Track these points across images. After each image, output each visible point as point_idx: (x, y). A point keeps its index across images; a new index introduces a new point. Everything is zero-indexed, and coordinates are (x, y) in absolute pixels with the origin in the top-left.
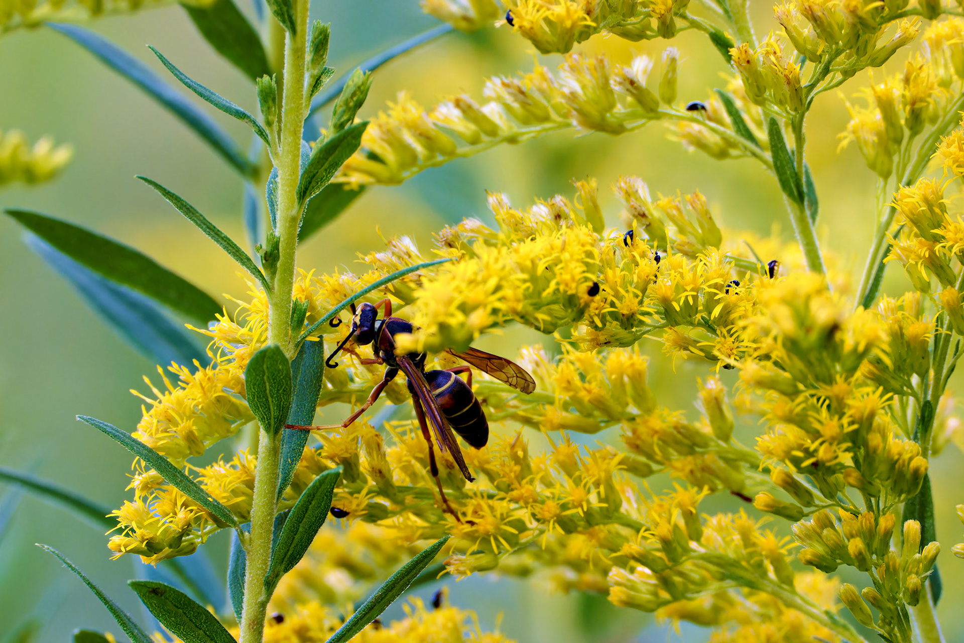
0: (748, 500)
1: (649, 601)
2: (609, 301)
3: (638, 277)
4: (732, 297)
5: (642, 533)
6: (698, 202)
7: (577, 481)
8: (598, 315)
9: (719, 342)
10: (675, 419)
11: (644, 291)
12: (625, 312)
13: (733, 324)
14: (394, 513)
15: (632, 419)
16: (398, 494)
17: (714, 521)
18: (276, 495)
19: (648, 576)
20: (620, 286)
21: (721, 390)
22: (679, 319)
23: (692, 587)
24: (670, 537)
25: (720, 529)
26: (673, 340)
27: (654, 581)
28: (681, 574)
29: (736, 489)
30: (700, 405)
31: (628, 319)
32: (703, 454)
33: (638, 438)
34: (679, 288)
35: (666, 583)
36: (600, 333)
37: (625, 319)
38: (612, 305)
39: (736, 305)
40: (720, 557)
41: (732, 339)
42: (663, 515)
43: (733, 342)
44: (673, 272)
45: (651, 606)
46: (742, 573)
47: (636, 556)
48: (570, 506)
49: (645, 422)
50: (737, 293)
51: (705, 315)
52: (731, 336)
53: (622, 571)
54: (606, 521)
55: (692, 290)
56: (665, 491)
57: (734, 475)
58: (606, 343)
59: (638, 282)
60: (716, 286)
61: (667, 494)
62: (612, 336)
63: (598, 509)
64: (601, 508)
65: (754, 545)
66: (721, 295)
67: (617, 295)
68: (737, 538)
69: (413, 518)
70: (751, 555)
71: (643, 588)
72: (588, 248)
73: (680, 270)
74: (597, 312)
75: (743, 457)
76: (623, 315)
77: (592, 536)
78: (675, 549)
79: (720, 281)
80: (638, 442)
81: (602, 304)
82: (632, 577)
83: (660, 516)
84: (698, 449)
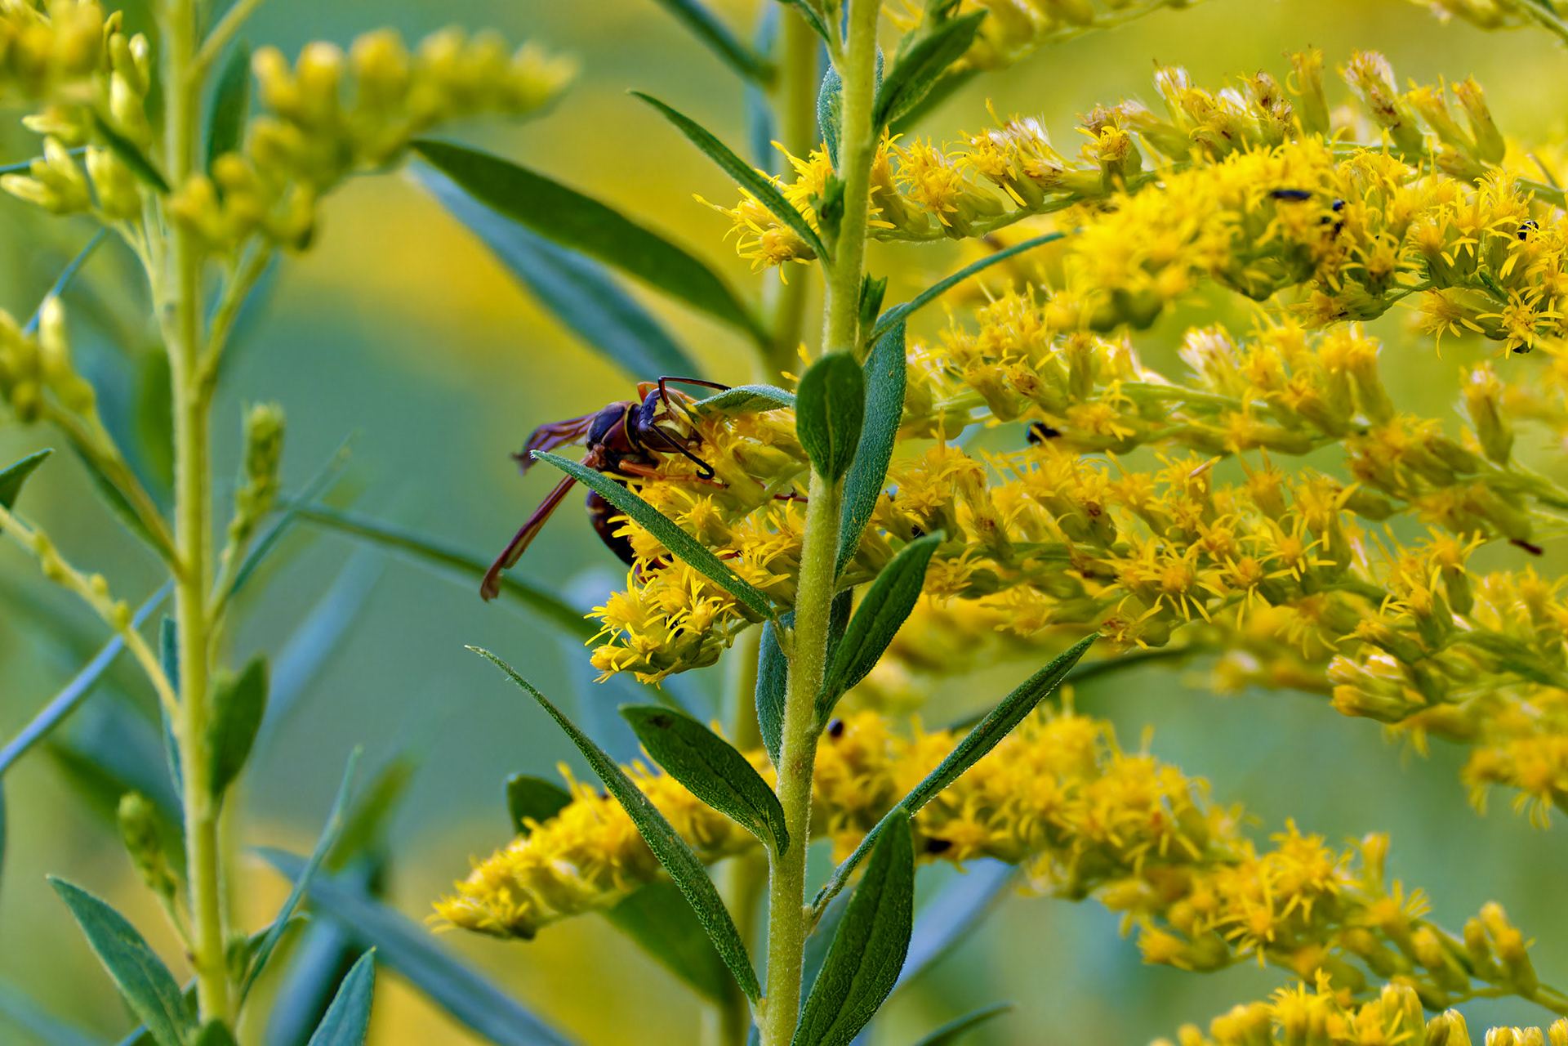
0: (1536, 551)
1: (1392, 707)
2: (1350, 252)
3: (1396, 215)
4: (1530, 246)
5: (1385, 604)
6: (1471, 95)
7: (1287, 526)
8: (1333, 273)
9: (1508, 313)
10: (1426, 431)
11: (1401, 236)
12: (1376, 269)
13: (1528, 285)
14: (1008, 585)
15: (1363, 433)
16: (1016, 555)
17: (1486, 583)
18: (834, 572)
19: (1389, 669)
20: (1367, 229)
21: (1496, 386)
22: (1448, 278)
23: (1453, 683)
24: (1430, 608)
25: (1498, 596)
26: (1438, 309)
27: (1399, 676)
28: (1440, 665)
29: (1518, 536)
30: (1462, 410)
31: (1379, 280)
32: (1468, 483)
33: (1373, 461)
34: (1453, 232)
35: (1418, 679)
36: (1332, 300)
37: (1374, 280)
38: (1355, 257)
39: (1536, 257)
40: (1496, 638)
41: (1529, 308)
42: (1418, 576)
43: (1530, 312)
44: (1442, 207)
45: (1397, 714)
46: (1530, 662)
47: (1377, 637)
48: (1278, 564)
49: (1382, 436)
50: (1536, 239)
51: (1487, 271)
52: (1527, 303)
53: (1349, 661)
54: (1328, 586)
55: (1472, 235)
56: (1418, 539)
57: (1515, 515)
58: (1340, 315)
59: (1394, 224)
60: (1505, 228)
61: (1421, 545)
62: (1349, 304)
63: (1317, 570)
64: (1321, 568)
65: (1549, 619)
66: (1516, 242)
67: (1362, 241)
68: (1521, 607)
69: (1036, 593)
70: (1544, 635)
71: (1382, 686)
72: (1322, 171)
73: (1452, 203)
74: (1332, 268)
75: (1528, 485)
76: (1372, 273)
77: (1306, 609)
78: (1437, 626)
79: (1511, 220)
80: (1373, 469)
81: (1340, 256)
82: (1365, 670)
83: (1413, 577)
84: (1460, 477)
